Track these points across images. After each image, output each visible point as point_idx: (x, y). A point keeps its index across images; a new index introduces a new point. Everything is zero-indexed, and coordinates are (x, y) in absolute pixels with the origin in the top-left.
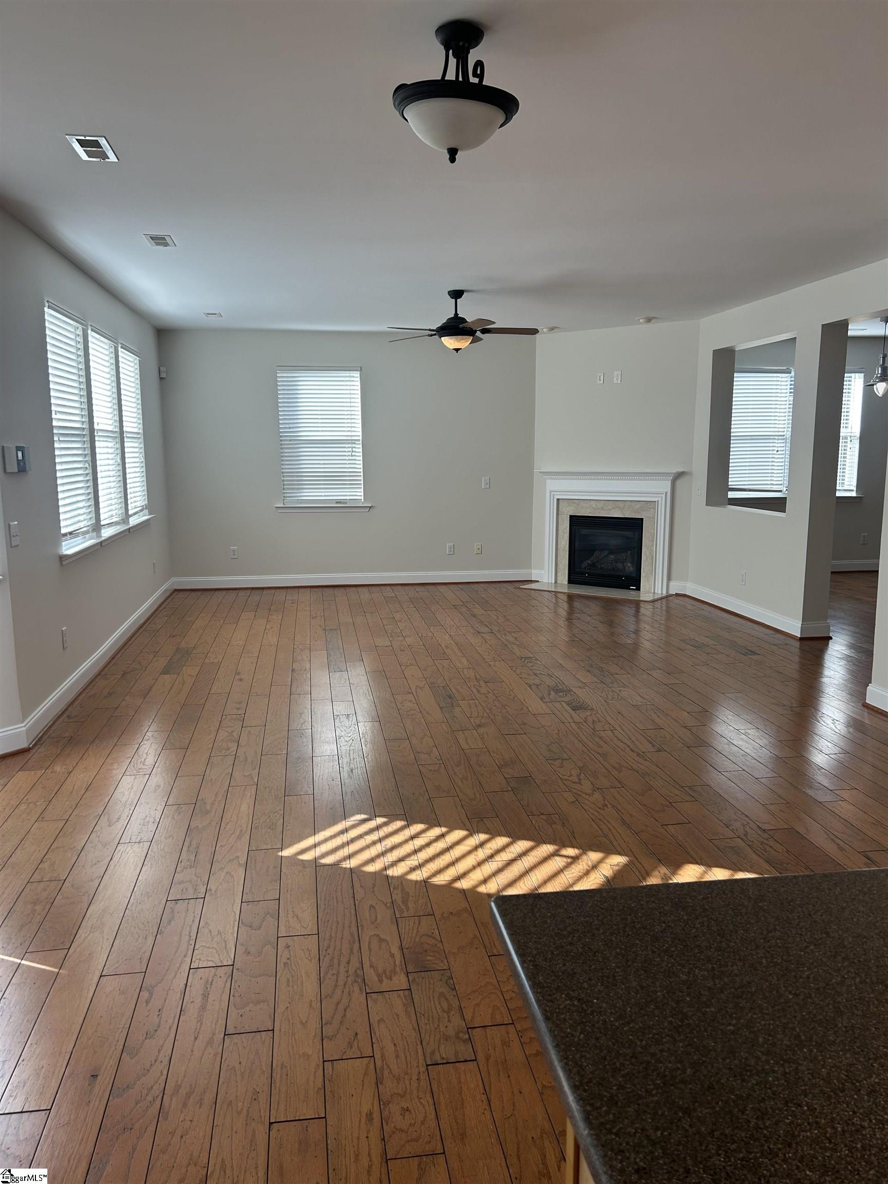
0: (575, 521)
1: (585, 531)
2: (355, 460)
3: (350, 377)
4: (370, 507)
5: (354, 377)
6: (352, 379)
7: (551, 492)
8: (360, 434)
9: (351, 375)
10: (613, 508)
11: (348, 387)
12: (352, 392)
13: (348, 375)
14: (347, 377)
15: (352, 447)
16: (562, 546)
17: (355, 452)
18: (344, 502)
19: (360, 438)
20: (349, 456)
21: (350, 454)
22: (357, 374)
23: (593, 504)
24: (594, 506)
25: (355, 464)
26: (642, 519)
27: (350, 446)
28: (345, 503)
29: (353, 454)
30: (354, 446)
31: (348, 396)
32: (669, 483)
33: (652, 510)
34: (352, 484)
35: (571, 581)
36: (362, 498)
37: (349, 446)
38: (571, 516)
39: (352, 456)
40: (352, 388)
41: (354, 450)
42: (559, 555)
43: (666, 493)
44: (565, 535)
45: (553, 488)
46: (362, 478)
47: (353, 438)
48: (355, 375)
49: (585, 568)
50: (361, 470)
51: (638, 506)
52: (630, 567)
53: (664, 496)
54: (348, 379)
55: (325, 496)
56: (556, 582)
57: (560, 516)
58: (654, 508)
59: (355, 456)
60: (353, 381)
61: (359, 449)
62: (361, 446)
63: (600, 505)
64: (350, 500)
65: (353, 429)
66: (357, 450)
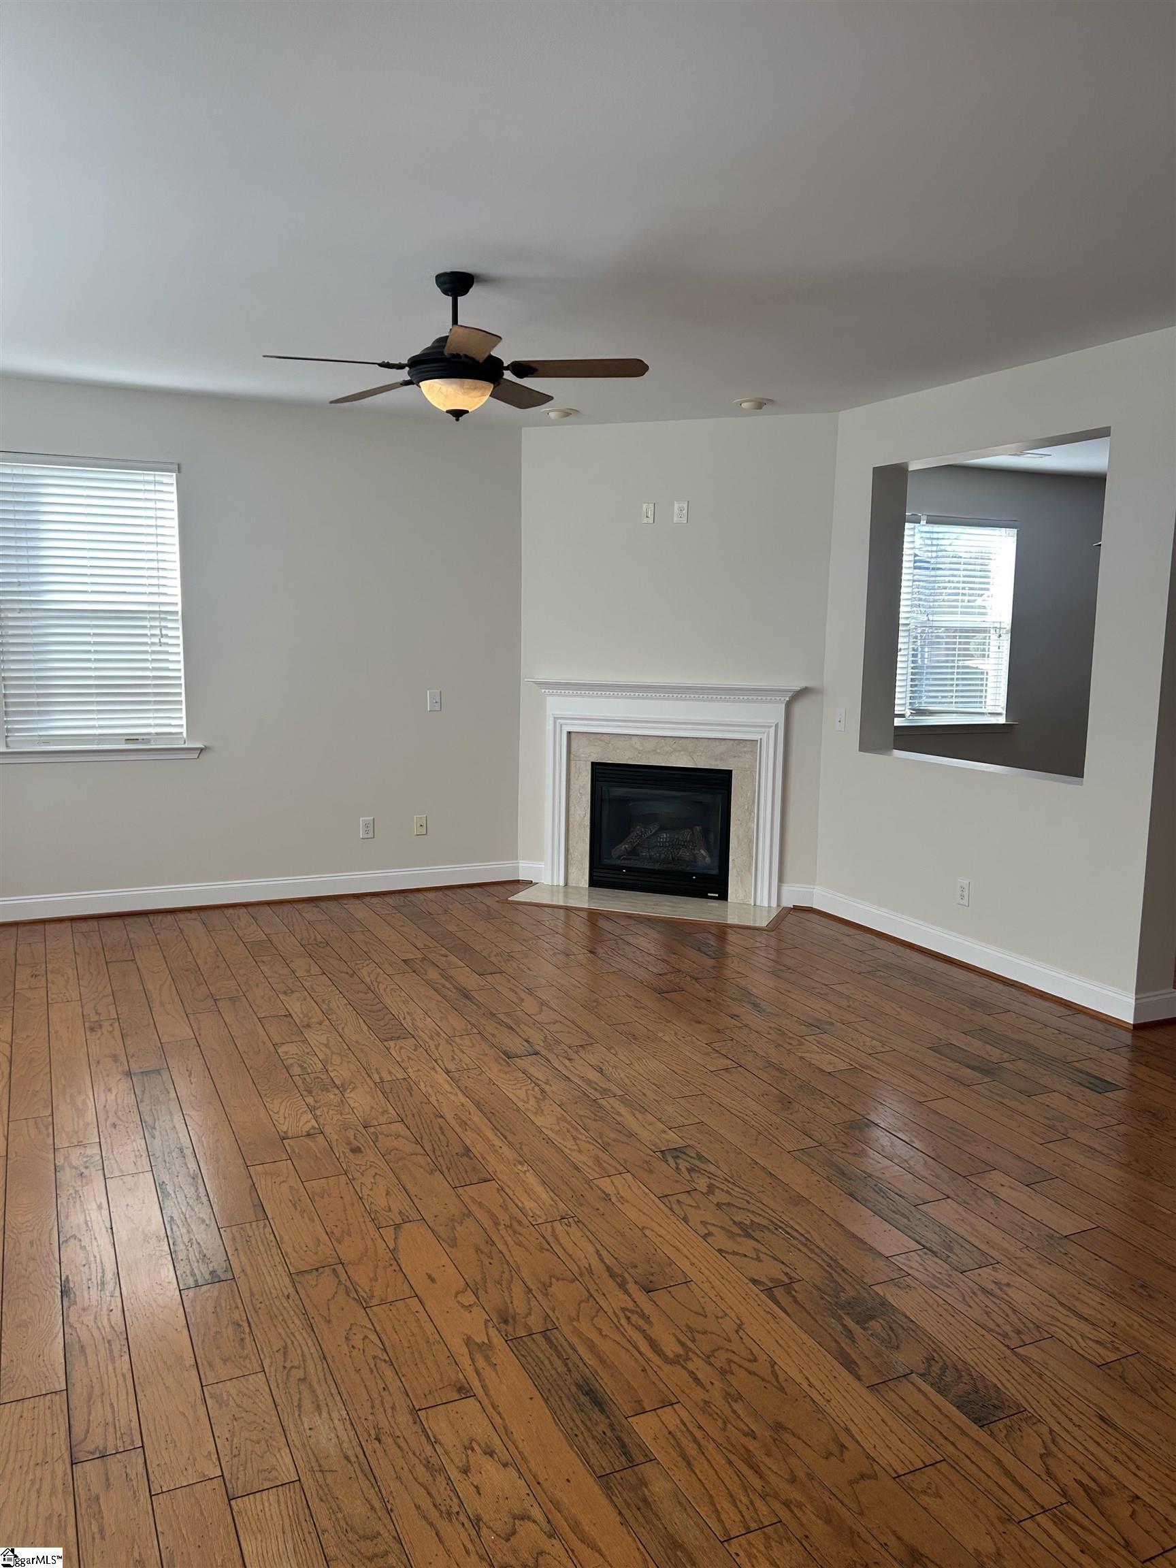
0: (601, 772)
1: (618, 791)
2: (167, 653)
3: (155, 483)
4: (202, 750)
5: (162, 483)
6: (159, 487)
7: (555, 719)
8: (178, 600)
9: (158, 479)
10: (675, 750)
11: (151, 504)
12: (160, 514)
13: (152, 478)
14: (148, 482)
15: (161, 628)
16: (577, 818)
17: (167, 636)
18: (145, 738)
19: (179, 608)
20: (153, 644)
21: (156, 640)
22: (170, 479)
23: (637, 743)
24: (638, 746)
25: (167, 661)
26: (730, 772)
27: (157, 624)
28: (147, 741)
29: (163, 640)
30: (163, 624)
31: (152, 522)
32: (782, 708)
33: (748, 756)
34: (163, 702)
35: (594, 882)
36: (184, 730)
37: (153, 624)
38: (593, 764)
39: (161, 644)
40: (159, 505)
41: (164, 632)
42: (571, 833)
43: (777, 726)
44: (584, 799)
45: (558, 713)
46: (183, 690)
47: (163, 608)
48: (165, 480)
49: (619, 858)
50: (182, 674)
51: (722, 748)
52: (705, 859)
53: (772, 730)
54: (151, 487)
55: (101, 727)
56: (566, 885)
57: (572, 762)
58: (753, 752)
59: (167, 644)
60: (162, 491)
61: (175, 632)
62: (180, 625)
63: (649, 745)
64: (157, 734)
65: (162, 590)
66: (171, 633)
